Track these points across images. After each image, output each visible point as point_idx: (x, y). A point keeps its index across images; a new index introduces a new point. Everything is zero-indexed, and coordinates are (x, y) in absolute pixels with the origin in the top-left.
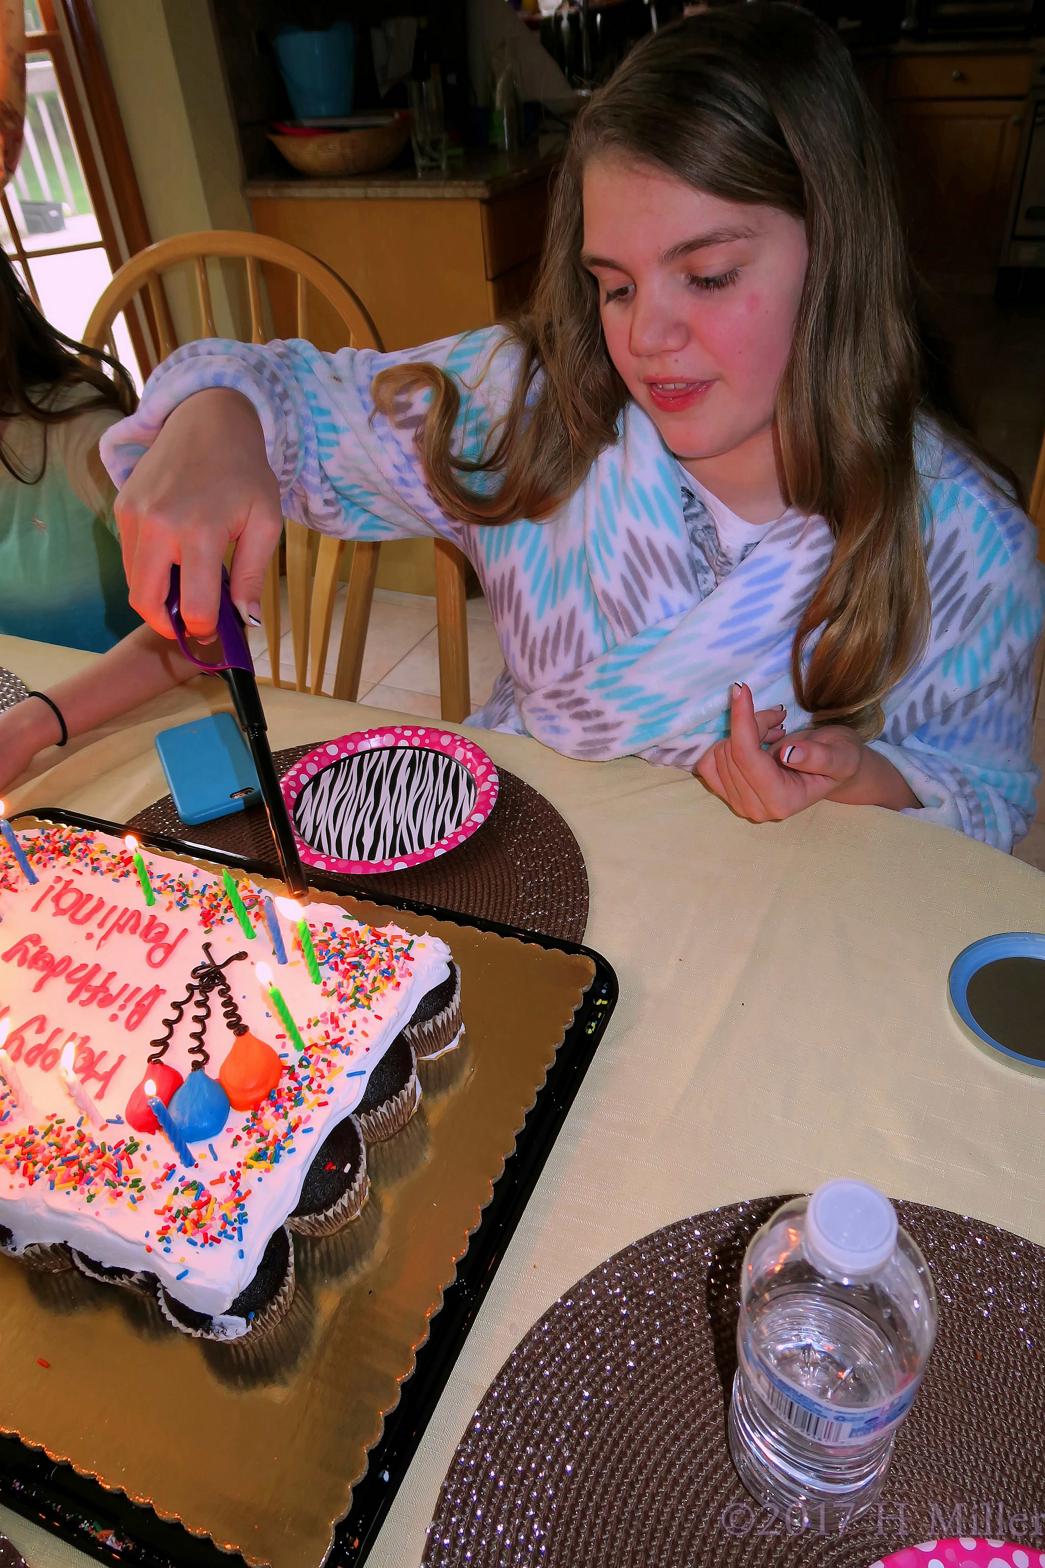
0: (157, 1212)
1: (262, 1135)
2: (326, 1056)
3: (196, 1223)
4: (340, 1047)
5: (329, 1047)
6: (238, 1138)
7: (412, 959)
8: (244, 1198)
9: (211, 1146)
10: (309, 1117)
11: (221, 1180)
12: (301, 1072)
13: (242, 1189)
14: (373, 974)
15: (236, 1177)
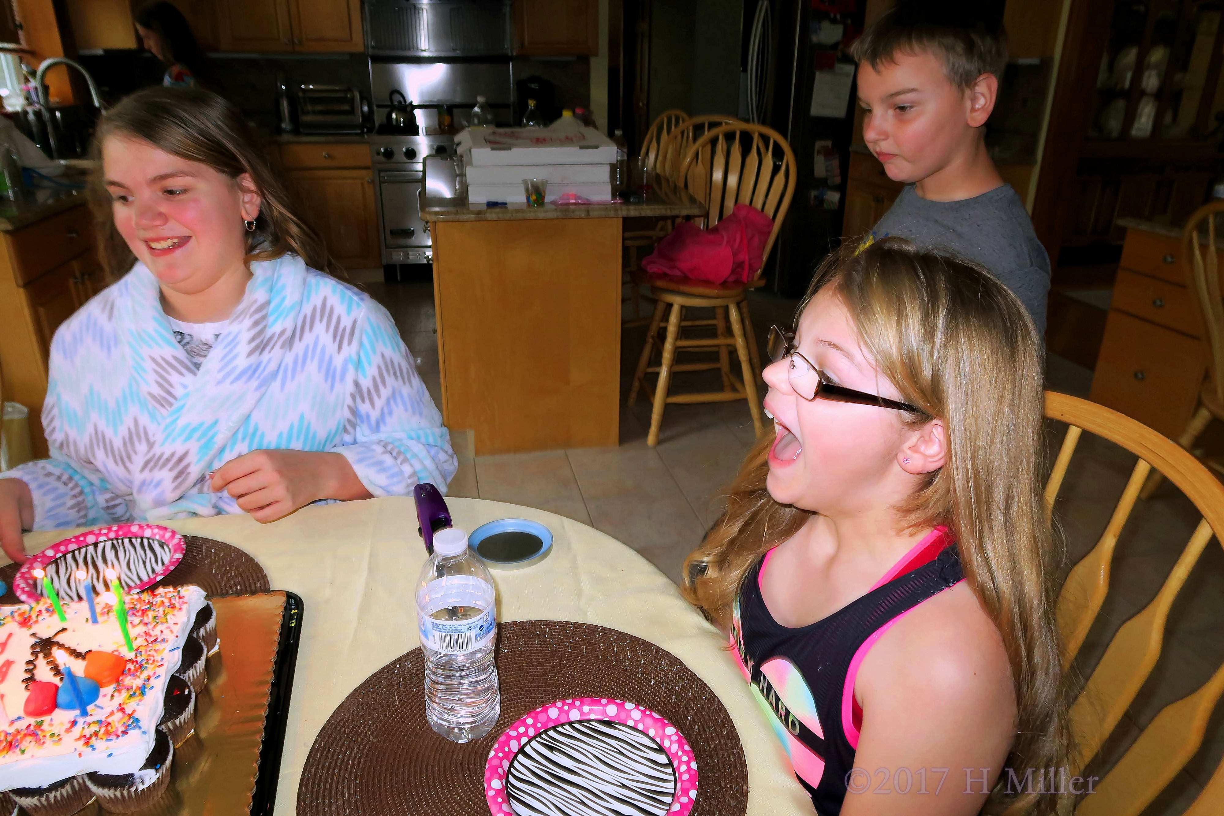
0: (77, 740)
1: (128, 689)
2: (151, 649)
3: (107, 733)
4: (158, 642)
5: (150, 645)
6: (113, 696)
7: (183, 597)
8: (132, 714)
9: (96, 705)
10: (155, 673)
11: (112, 713)
12: (139, 659)
13: (128, 711)
14: (161, 609)
15: (122, 709)
